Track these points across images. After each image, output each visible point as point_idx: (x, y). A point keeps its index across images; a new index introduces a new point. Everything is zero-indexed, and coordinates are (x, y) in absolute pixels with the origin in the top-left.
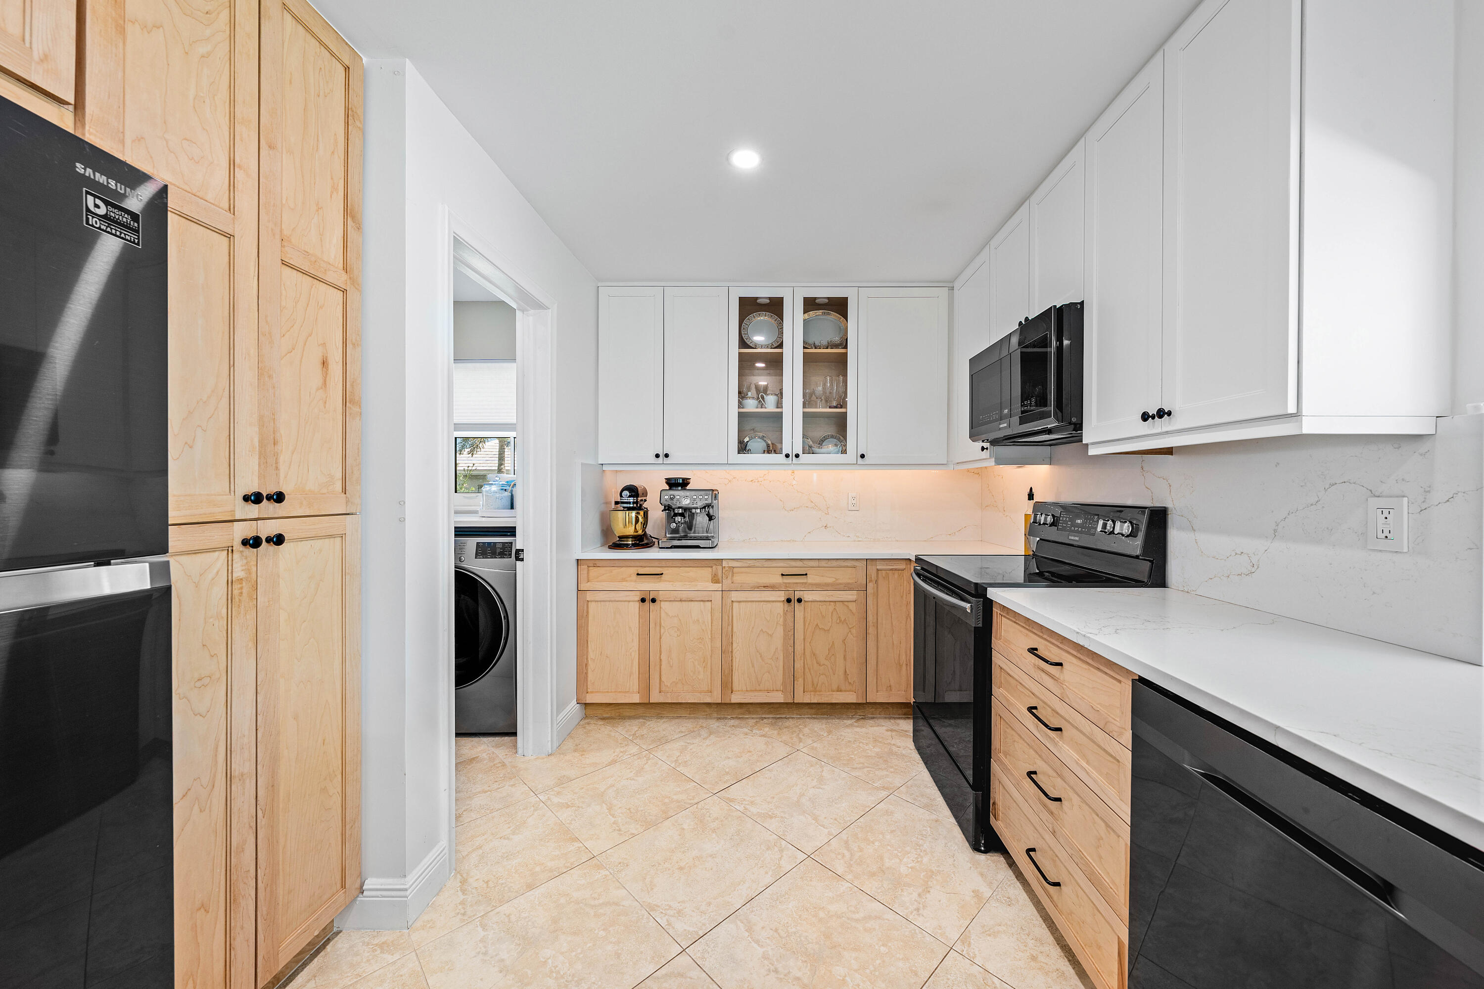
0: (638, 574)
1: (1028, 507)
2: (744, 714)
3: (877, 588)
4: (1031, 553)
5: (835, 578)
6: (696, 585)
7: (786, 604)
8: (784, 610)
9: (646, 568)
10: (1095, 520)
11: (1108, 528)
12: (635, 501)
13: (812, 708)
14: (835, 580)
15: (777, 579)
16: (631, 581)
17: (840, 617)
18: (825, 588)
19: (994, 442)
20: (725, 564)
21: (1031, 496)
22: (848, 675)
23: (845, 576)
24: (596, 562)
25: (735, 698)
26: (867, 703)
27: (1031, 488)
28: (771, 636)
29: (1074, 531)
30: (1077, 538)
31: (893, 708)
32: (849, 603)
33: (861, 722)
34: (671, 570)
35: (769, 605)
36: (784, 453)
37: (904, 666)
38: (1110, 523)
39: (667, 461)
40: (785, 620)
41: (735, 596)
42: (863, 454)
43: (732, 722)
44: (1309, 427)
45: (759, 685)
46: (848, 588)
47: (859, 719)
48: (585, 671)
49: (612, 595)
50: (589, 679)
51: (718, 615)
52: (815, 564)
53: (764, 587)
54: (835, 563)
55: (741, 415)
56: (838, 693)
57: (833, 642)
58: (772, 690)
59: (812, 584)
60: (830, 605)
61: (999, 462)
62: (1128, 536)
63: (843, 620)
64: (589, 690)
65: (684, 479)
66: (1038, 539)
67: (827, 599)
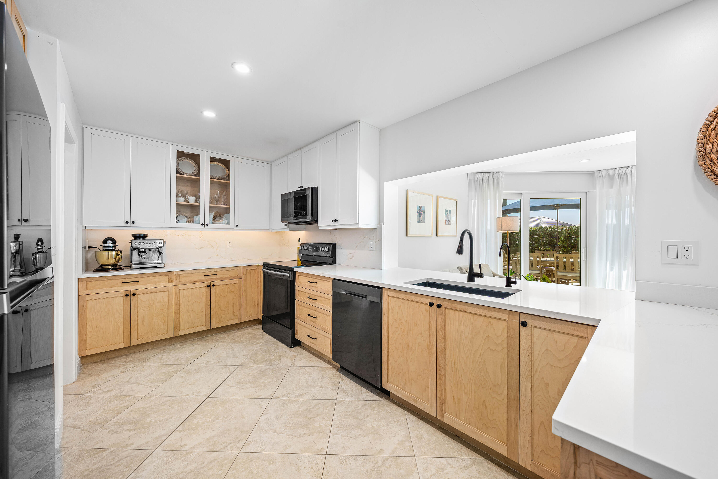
0: (123, 283)
1: (299, 245)
2: (184, 340)
3: (246, 277)
4: (300, 259)
5: (229, 275)
6: (160, 285)
7: (207, 288)
8: (206, 291)
9: (128, 279)
10: (319, 247)
11: (323, 250)
12: (114, 246)
13: (217, 330)
14: (228, 275)
15: (203, 278)
16: (119, 286)
17: (231, 290)
18: (225, 279)
19: (289, 223)
20: (175, 273)
21: (299, 241)
22: (234, 313)
23: (233, 274)
24: (93, 279)
25: (181, 333)
26: (242, 323)
27: (299, 238)
28: (199, 302)
29: (313, 251)
30: (314, 253)
31: (251, 323)
32: (235, 284)
33: (240, 330)
34: (144, 279)
35: (198, 289)
36: (201, 223)
37: (256, 305)
38: (323, 248)
39: (134, 225)
40: (206, 295)
41: (181, 287)
42: (237, 225)
43: (179, 344)
44: (360, 226)
45: (193, 325)
46: (234, 278)
47: (238, 330)
48: (84, 338)
49: (105, 295)
50: (87, 342)
51: (172, 297)
52: (220, 270)
53: (196, 282)
54: (229, 269)
55: (177, 205)
56: (230, 321)
57: (228, 301)
58: (200, 326)
59: (218, 278)
60: (227, 286)
61: (291, 229)
62: (327, 251)
63: (232, 291)
64: (87, 349)
65: (144, 235)
66: (302, 255)
67: (226, 283)
